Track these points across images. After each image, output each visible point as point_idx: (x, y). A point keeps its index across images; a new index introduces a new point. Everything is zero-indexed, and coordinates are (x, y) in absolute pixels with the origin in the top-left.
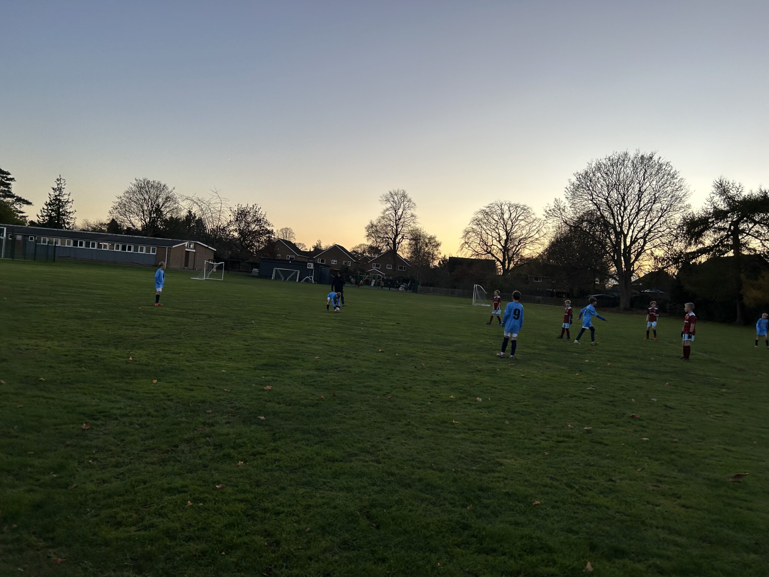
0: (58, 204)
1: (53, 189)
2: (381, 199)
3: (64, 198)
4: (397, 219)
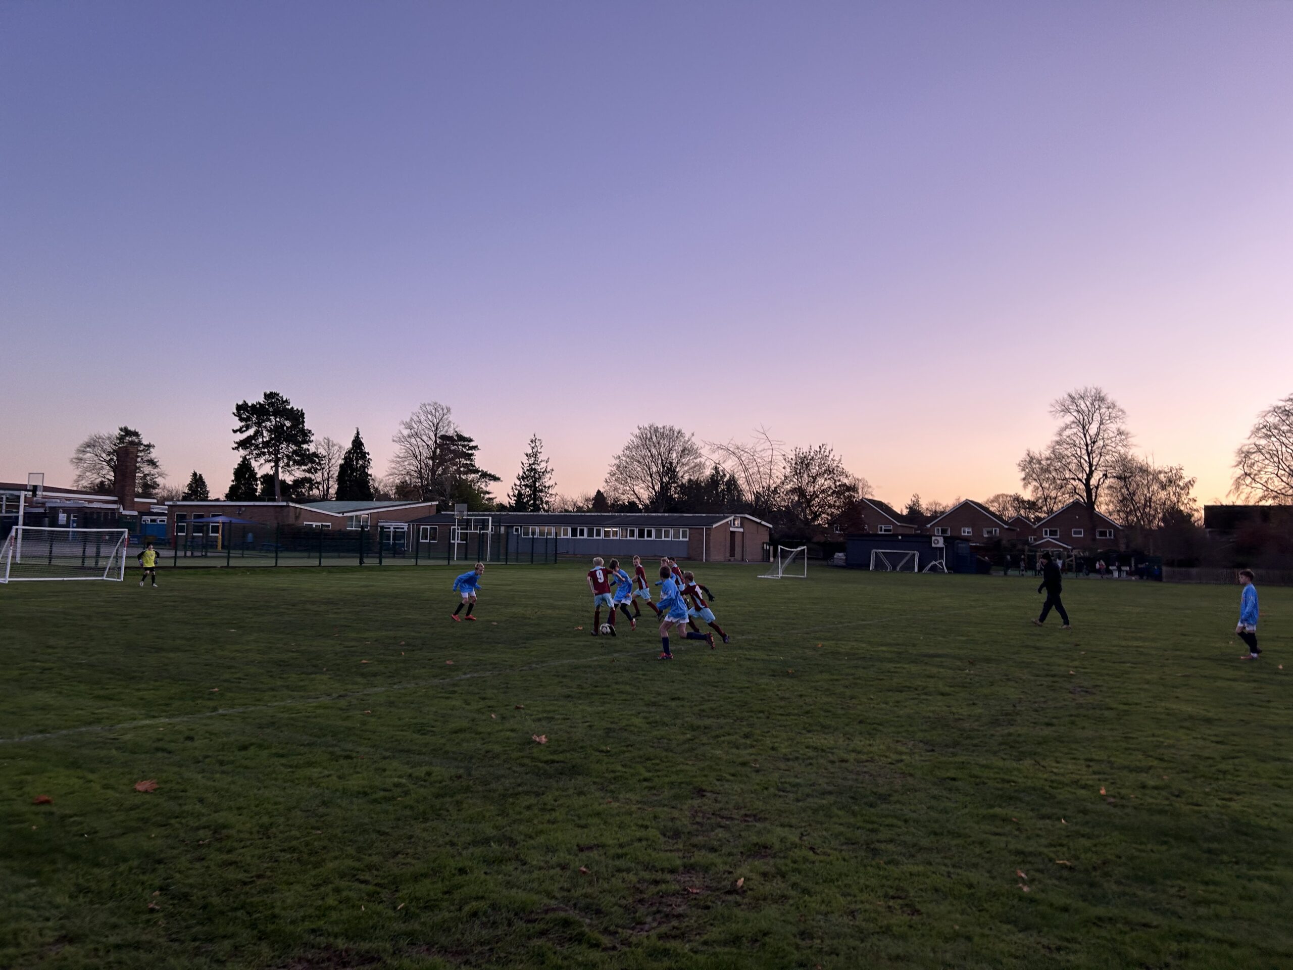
0: (534, 476)
1: (527, 455)
2: (1053, 409)
3: (540, 468)
4: (1089, 442)
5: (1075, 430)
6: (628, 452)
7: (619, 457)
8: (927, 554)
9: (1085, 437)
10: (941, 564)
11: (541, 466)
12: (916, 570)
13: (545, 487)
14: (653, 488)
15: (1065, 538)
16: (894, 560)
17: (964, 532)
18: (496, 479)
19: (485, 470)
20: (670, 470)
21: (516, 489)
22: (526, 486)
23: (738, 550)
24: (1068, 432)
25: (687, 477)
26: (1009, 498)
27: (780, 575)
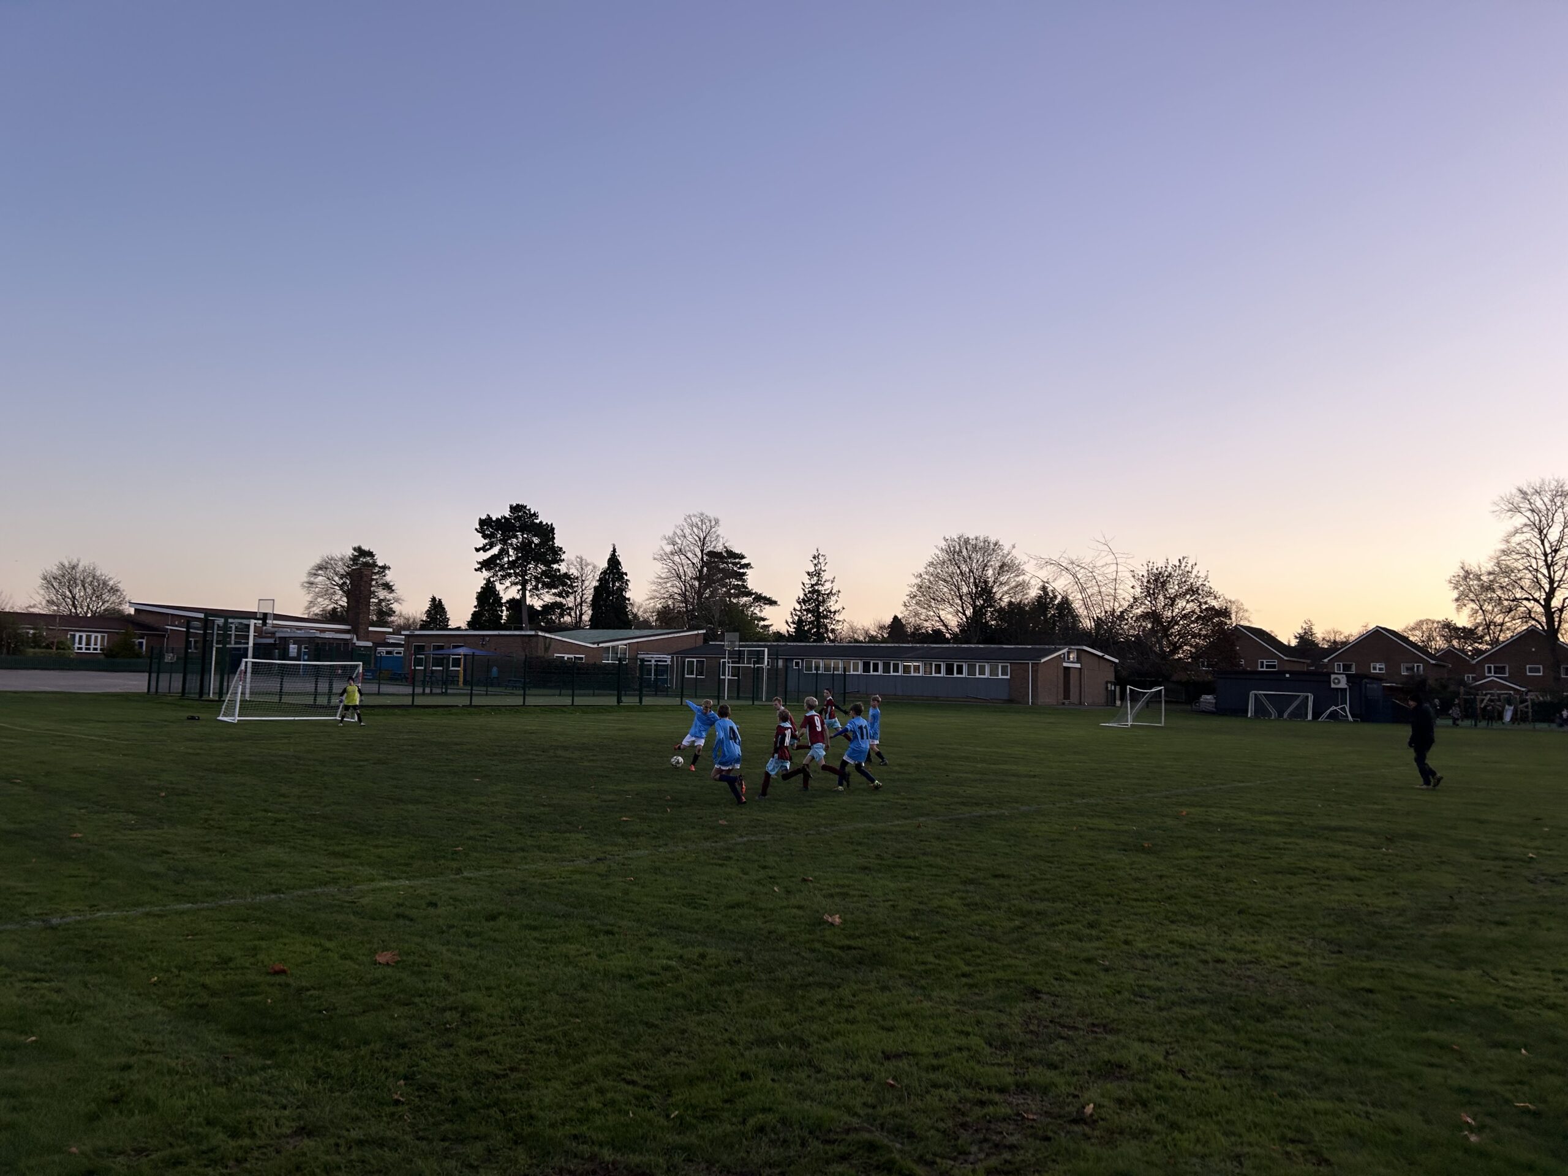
0: (817, 599)
1: (808, 573)
2: (1497, 508)
4: (1548, 550)
5: (1528, 536)
6: (931, 569)
7: (921, 575)
8: (1326, 697)
9: (1543, 543)
10: (1343, 709)
11: (825, 587)
12: (1310, 717)
13: (830, 612)
14: (964, 614)
15: (1518, 676)
16: (1280, 704)
17: (1375, 668)
18: (772, 603)
19: (759, 592)
20: (984, 591)
21: (796, 615)
22: (808, 611)
23: (1074, 690)
24: (1519, 538)
25: (1006, 599)
26: (1435, 625)
27: (1129, 723)
